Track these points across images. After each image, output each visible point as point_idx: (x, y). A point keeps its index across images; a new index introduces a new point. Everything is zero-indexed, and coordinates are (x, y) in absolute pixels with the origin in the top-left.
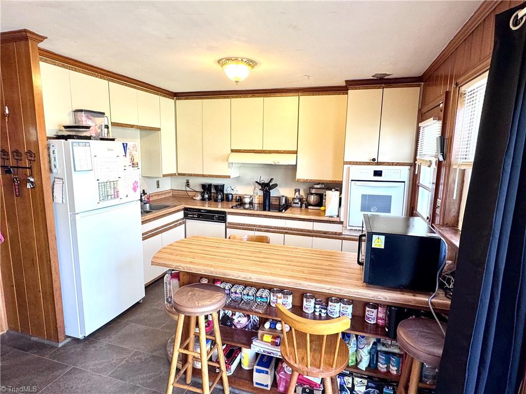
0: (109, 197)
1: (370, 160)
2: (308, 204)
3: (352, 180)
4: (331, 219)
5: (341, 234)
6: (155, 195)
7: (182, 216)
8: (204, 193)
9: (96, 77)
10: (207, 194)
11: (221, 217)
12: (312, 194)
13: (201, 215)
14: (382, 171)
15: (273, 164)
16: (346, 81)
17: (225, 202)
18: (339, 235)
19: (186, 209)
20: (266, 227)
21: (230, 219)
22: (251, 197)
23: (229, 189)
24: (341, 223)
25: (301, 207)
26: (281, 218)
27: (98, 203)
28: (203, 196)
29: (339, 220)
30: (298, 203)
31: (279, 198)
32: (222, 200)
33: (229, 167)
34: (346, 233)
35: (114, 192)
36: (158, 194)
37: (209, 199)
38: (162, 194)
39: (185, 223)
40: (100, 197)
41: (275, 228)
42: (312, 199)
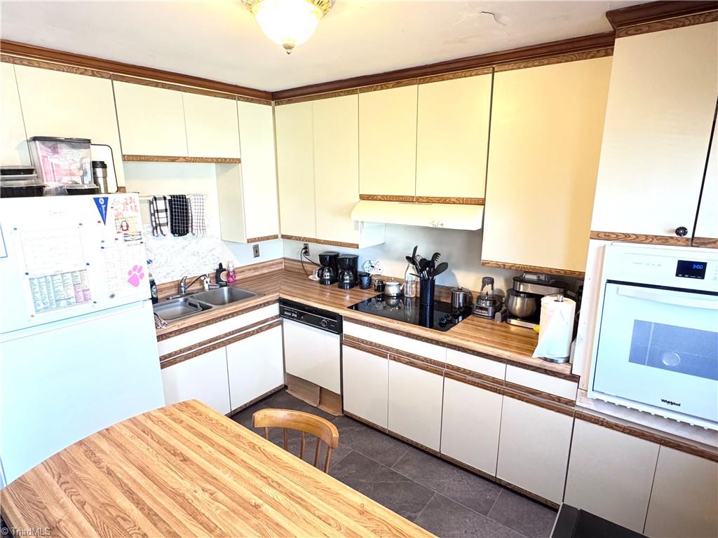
0: (63, 303)
1: (671, 231)
2: (508, 315)
3: (609, 281)
4: (548, 365)
5: (572, 403)
6: (250, 270)
7: (277, 313)
8: (323, 270)
9: (81, 74)
10: (329, 271)
11: (333, 323)
12: (518, 294)
13: (304, 314)
14: (704, 265)
15: (432, 226)
16: (611, 15)
17: (357, 288)
18: (566, 404)
19: (282, 302)
20: (409, 355)
21: (348, 328)
22: (400, 285)
23: (367, 265)
24: (574, 378)
25: (493, 317)
26: (438, 343)
27: (32, 316)
28: (321, 276)
29: (568, 372)
30: (486, 309)
31: (452, 292)
32: (352, 285)
33: (356, 228)
34: (584, 404)
35: (76, 292)
36: (254, 267)
37: (333, 281)
38: (263, 267)
39: (281, 323)
40: (36, 305)
41: (426, 360)
42: (518, 304)
